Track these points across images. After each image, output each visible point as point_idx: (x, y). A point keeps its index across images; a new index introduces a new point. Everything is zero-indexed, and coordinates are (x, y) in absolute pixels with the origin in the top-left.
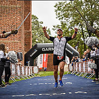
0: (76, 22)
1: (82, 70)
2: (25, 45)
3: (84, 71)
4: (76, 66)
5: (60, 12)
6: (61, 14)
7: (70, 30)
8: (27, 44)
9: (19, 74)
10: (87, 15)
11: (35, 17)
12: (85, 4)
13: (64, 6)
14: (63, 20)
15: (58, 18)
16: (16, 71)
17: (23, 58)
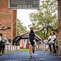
0: (40, 23)
1: (43, 48)
2: (13, 34)
3: (44, 48)
4: (40, 46)
5: (32, 18)
6: (32, 19)
7: (37, 27)
8: (14, 34)
9: (9, 50)
10: (46, 20)
11: (19, 21)
12: (44, 14)
13: (34, 15)
14: (34, 22)
15: (31, 21)
16: (8, 48)
17: (12, 41)
